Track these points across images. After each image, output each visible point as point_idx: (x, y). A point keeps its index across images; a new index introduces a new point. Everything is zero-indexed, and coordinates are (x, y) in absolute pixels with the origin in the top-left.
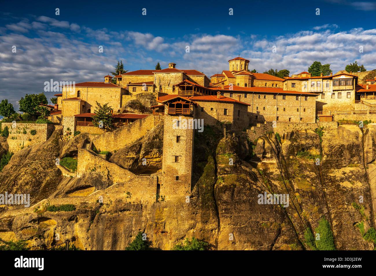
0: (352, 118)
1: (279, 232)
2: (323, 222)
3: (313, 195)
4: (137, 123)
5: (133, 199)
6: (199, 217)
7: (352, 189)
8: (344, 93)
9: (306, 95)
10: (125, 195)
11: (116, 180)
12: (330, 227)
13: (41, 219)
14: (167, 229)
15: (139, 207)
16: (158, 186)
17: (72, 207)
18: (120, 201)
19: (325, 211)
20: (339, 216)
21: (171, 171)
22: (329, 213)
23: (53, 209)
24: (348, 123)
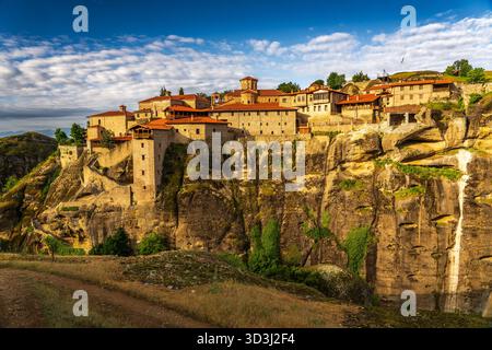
0: (326, 129)
1: (228, 229)
2: (272, 221)
3: (272, 199)
4: (125, 145)
5: (115, 204)
6: (161, 217)
7: (306, 194)
8: (323, 106)
9: (287, 111)
10: (109, 200)
11: (107, 188)
12: (278, 225)
13: (60, 216)
14: (139, 225)
15: (119, 209)
16: (132, 194)
17: (77, 208)
18: (106, 205)
19: (279, 212)
20: (289, 216)
21: (140, 182)
22: (282, 215)
23: (65, 209)
24: (321, 134)
